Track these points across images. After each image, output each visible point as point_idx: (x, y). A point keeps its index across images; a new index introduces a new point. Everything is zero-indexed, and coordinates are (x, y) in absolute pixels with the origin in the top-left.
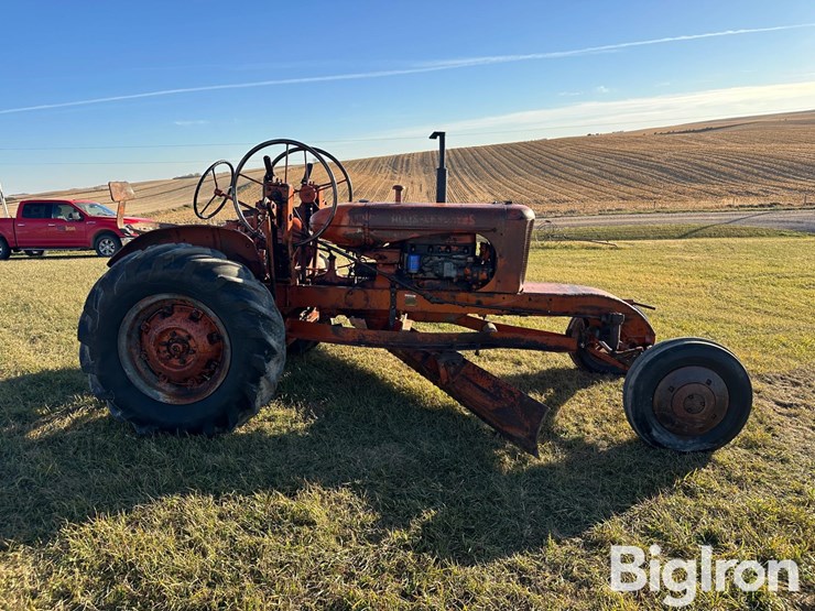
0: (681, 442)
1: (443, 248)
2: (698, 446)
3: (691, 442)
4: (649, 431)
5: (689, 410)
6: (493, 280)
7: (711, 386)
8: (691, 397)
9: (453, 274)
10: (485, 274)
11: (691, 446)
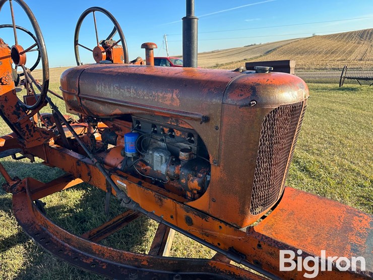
9: (163, 169)
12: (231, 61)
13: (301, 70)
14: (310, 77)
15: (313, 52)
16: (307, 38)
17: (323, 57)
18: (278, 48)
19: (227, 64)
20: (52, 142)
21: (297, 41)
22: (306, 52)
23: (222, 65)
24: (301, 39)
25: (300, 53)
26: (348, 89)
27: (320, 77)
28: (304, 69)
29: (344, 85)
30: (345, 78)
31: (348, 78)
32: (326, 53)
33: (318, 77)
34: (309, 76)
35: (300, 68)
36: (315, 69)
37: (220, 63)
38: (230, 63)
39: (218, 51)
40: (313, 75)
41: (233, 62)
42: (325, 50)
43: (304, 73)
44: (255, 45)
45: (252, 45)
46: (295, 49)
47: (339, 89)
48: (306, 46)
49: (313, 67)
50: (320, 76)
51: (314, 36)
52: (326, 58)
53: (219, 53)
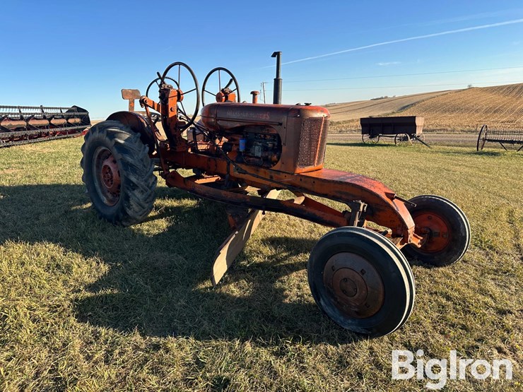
0: (342, 318)
1: (262, 136)
2: (354, 327)
3: (350, 321)
4: (319, 300)
5: (344, 291)
6: (279, 163)
7: (364, 276)
8: (345, 280)
9: (259, 154)
10: (275, 157)
11: (349, 325)
12: (351, 119)
13: (442, 132)
14: (451, 141)
15: (468, 109)
16: (460, 91)
17: (482, 117)
18: (418, 102)
19: (345, 122)
20: (190, 150)
21: (445, 93)
22: (457, 109)
23: (338, 123)
24: (451, 92)
25: (449, 111)
26: (488, 154)
27: (464, 141)
28: (447, 130)
29: (484, 149)
30: (484, 140)
31: (489, 140)
32: (486, 112)
33: (462, 141)
34: (451, 139)
35: (441, 130)
36: (462, 131)
37: (336, 121)
38: (350, 121)
39: (334, 105)
40: (456, 139)
41: (353, 120)
42: (485, 107)
43: (445, 135)
44: (386, 97)
45: (382, 98)
46: (442, 105)
47: (476, 154)
48: (460, 102)
49: (459, 128)
50: (465, 139)
51: (470, 88)
52: (486, 118)
53: (336, 107)
